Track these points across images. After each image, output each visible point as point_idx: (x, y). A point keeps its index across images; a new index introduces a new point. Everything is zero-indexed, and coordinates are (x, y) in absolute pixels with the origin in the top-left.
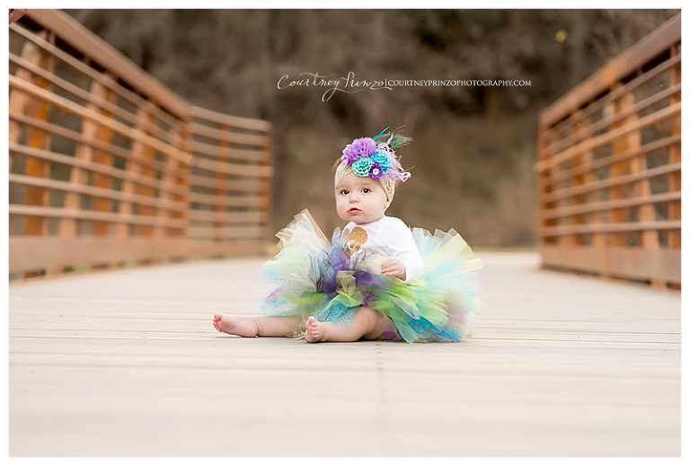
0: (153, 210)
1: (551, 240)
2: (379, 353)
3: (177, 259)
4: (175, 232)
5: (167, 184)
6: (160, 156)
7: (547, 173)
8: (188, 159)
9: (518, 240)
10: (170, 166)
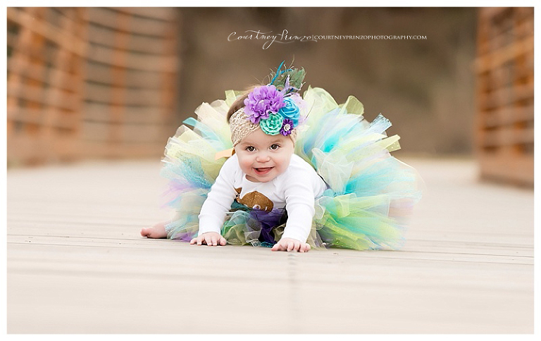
0: (41, 105)
1: (491, 149)
2: (292, 264)
3: (67, 160)
4: (64, 131)
5: (58, 76)
6: (51, 45)
7: (487, 74)
8: (81, 48)
9: (454, 148)
10: (62, 56)
